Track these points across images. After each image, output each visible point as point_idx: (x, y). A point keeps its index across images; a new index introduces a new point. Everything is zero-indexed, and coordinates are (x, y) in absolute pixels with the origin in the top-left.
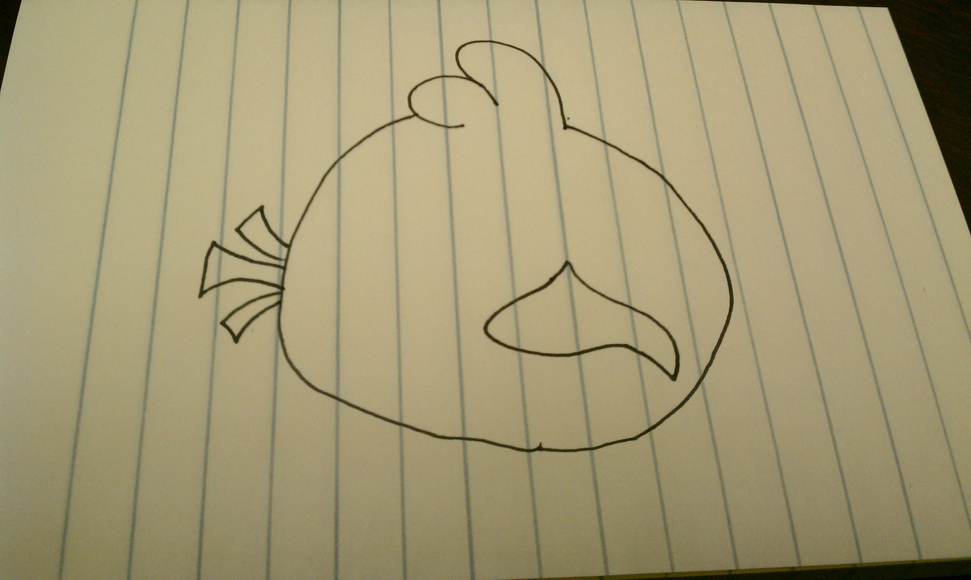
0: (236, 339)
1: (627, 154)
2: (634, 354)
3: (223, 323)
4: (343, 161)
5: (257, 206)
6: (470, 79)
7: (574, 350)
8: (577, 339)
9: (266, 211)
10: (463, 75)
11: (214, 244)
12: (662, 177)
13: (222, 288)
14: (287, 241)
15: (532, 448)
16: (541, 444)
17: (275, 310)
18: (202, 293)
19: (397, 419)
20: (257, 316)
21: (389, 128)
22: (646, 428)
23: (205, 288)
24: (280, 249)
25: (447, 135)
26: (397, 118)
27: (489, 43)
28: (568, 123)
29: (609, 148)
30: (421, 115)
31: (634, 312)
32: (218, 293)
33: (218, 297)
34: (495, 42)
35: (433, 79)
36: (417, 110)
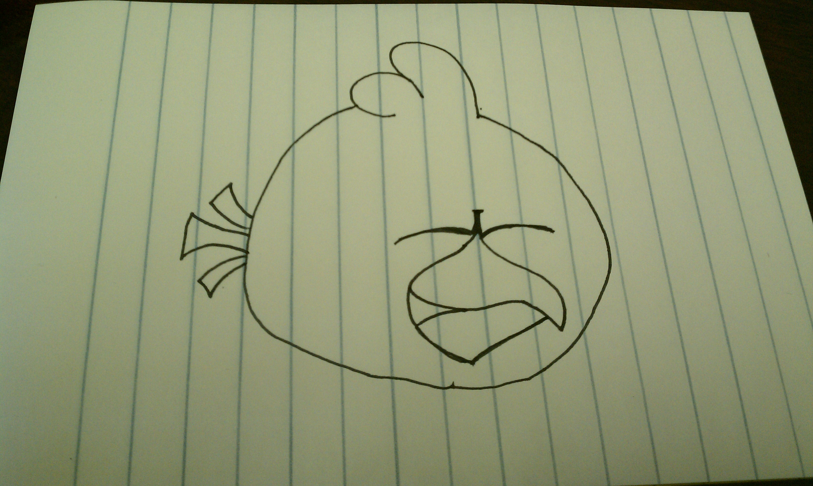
0: (210, 294)
1: (528, 140)
2: (530, 309)
3: (200, 281)
4: (296, 145)
6: (401, 75)
7: (482, 306)
8: (484, 296)
10: (396, 72)
11: (192, 215)
12: (557, 159)
13: (199, 251)
14: (251, 213)
15: (446, 386)
16: (453, 382)
17: (241, 270)
18: (183, 256)
19: (338, 362)
20: (227, 275)
21: (334, 117)
22: (538, 370)
23: (186, 252)
24: (246, 219)
25: (381, 122)
26: (340, 108)
27: (417, 44)
28: (481, 113)
29: (514, 134)
30: (360, 106)
31: (530, 273)
32: (195, 256)
33: (195, 260)
34: (422, 43)
35: (371, 75)
36: (357, 102)
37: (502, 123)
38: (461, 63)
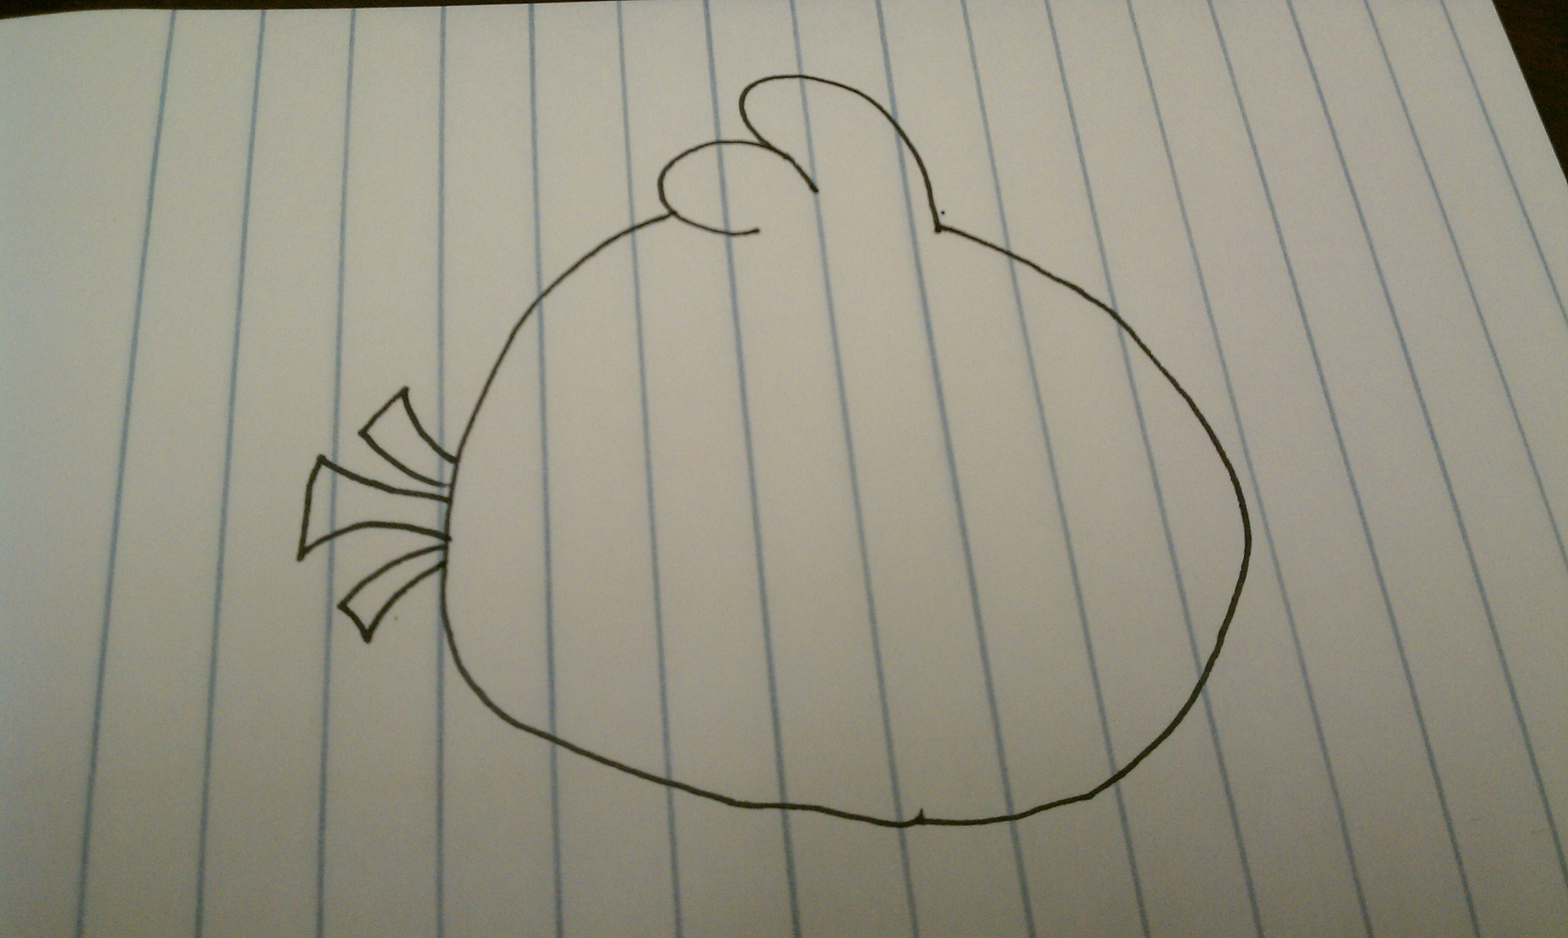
0: (367, 634)
1: (1049, 275)
3: (343, 606)
4: (546, 301)
5: (396, 389)
6: (766, 145)
9: (412, 397)
10: (754, 139)
11: (322, 461)
12: (1114, 315)
14: (453, 452)
15: (906, 820)
16: (921, 811)
17: (436, 577)
18: (303, 551)
19: (661, 774)
20: (403, 591)
21: (627, 238)
22: (1108, 776)
23: (310, 541)
24: (441, 467)
25: (729, 247)
26: (639, 220)
27: (797, 80)
28: (944, 221)
29: (1018, 265)
30: (682, 213)
32: (332, 550)
33: (331, 559)
34: (807, 78)
35: (701, 147)
36: (675, 206)
37: (990, 240)
38: (894, 117)
